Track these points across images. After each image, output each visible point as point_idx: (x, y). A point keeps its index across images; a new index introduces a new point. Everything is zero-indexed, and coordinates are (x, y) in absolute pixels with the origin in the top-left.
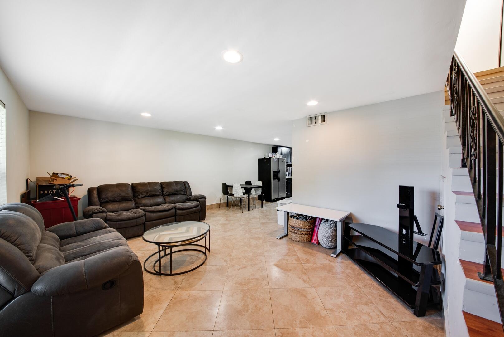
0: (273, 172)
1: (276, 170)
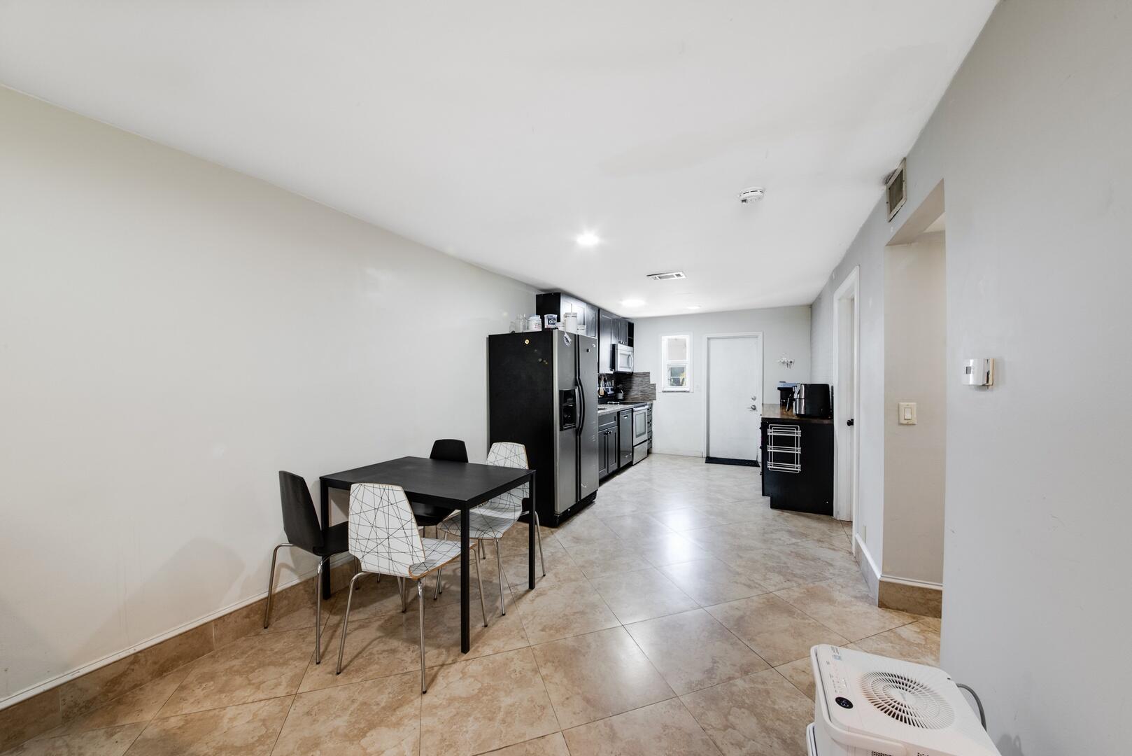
0: (561, 392)
1: (568, 387)
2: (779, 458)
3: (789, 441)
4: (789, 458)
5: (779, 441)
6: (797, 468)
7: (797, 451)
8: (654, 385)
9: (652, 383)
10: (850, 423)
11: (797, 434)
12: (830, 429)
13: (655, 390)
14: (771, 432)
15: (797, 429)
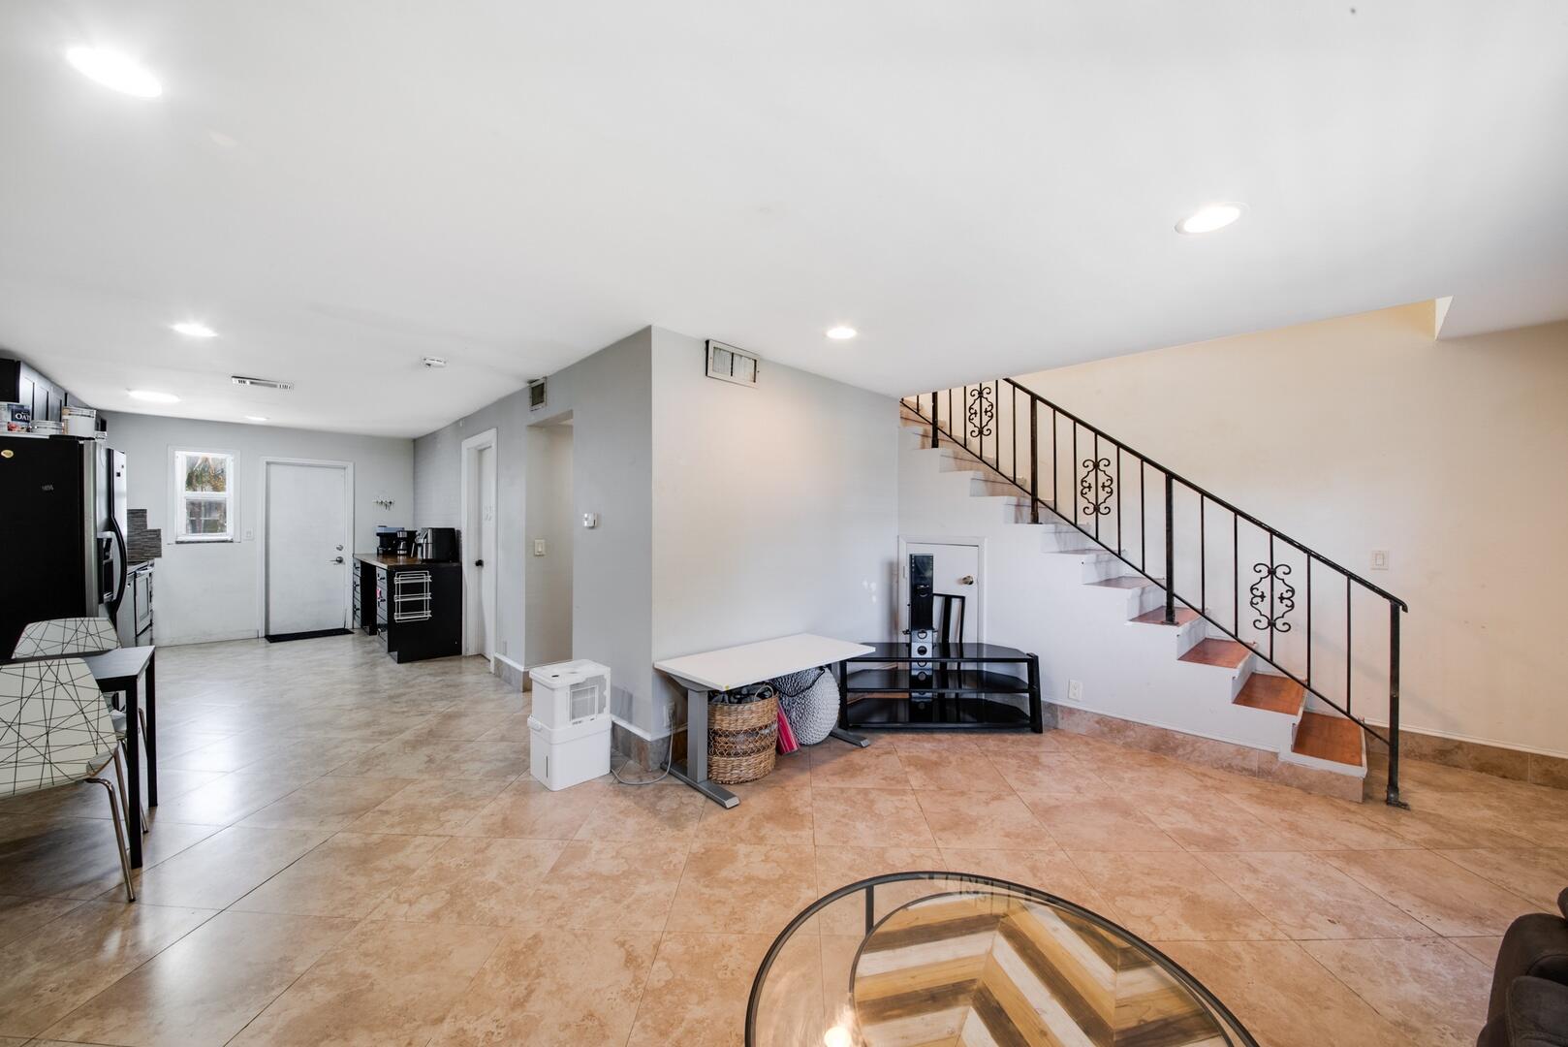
2: (407, 607)
3: (417, 588)
4: (418, 606)
5: (407, 589)
6: (427, 614)
7: (427, 597)
8: (157, 532)
9: (150, 527)
10: (479, 563)
11: (427, 579)
12: (458, 572)
13: (160, 540)
14: (398, 581)
15: (426, 573)
